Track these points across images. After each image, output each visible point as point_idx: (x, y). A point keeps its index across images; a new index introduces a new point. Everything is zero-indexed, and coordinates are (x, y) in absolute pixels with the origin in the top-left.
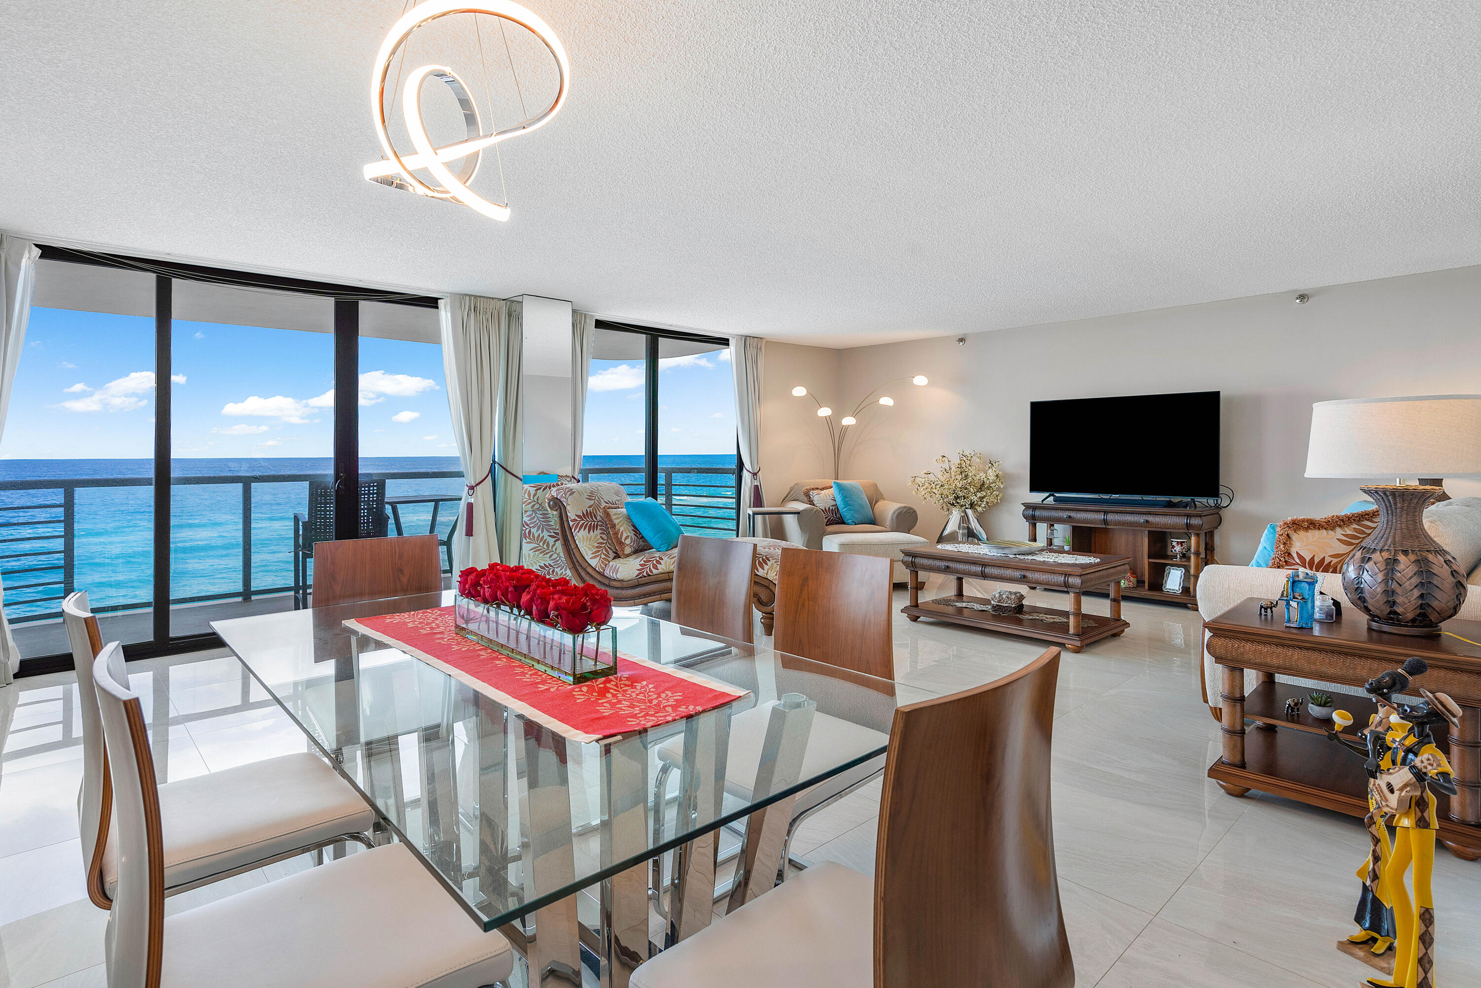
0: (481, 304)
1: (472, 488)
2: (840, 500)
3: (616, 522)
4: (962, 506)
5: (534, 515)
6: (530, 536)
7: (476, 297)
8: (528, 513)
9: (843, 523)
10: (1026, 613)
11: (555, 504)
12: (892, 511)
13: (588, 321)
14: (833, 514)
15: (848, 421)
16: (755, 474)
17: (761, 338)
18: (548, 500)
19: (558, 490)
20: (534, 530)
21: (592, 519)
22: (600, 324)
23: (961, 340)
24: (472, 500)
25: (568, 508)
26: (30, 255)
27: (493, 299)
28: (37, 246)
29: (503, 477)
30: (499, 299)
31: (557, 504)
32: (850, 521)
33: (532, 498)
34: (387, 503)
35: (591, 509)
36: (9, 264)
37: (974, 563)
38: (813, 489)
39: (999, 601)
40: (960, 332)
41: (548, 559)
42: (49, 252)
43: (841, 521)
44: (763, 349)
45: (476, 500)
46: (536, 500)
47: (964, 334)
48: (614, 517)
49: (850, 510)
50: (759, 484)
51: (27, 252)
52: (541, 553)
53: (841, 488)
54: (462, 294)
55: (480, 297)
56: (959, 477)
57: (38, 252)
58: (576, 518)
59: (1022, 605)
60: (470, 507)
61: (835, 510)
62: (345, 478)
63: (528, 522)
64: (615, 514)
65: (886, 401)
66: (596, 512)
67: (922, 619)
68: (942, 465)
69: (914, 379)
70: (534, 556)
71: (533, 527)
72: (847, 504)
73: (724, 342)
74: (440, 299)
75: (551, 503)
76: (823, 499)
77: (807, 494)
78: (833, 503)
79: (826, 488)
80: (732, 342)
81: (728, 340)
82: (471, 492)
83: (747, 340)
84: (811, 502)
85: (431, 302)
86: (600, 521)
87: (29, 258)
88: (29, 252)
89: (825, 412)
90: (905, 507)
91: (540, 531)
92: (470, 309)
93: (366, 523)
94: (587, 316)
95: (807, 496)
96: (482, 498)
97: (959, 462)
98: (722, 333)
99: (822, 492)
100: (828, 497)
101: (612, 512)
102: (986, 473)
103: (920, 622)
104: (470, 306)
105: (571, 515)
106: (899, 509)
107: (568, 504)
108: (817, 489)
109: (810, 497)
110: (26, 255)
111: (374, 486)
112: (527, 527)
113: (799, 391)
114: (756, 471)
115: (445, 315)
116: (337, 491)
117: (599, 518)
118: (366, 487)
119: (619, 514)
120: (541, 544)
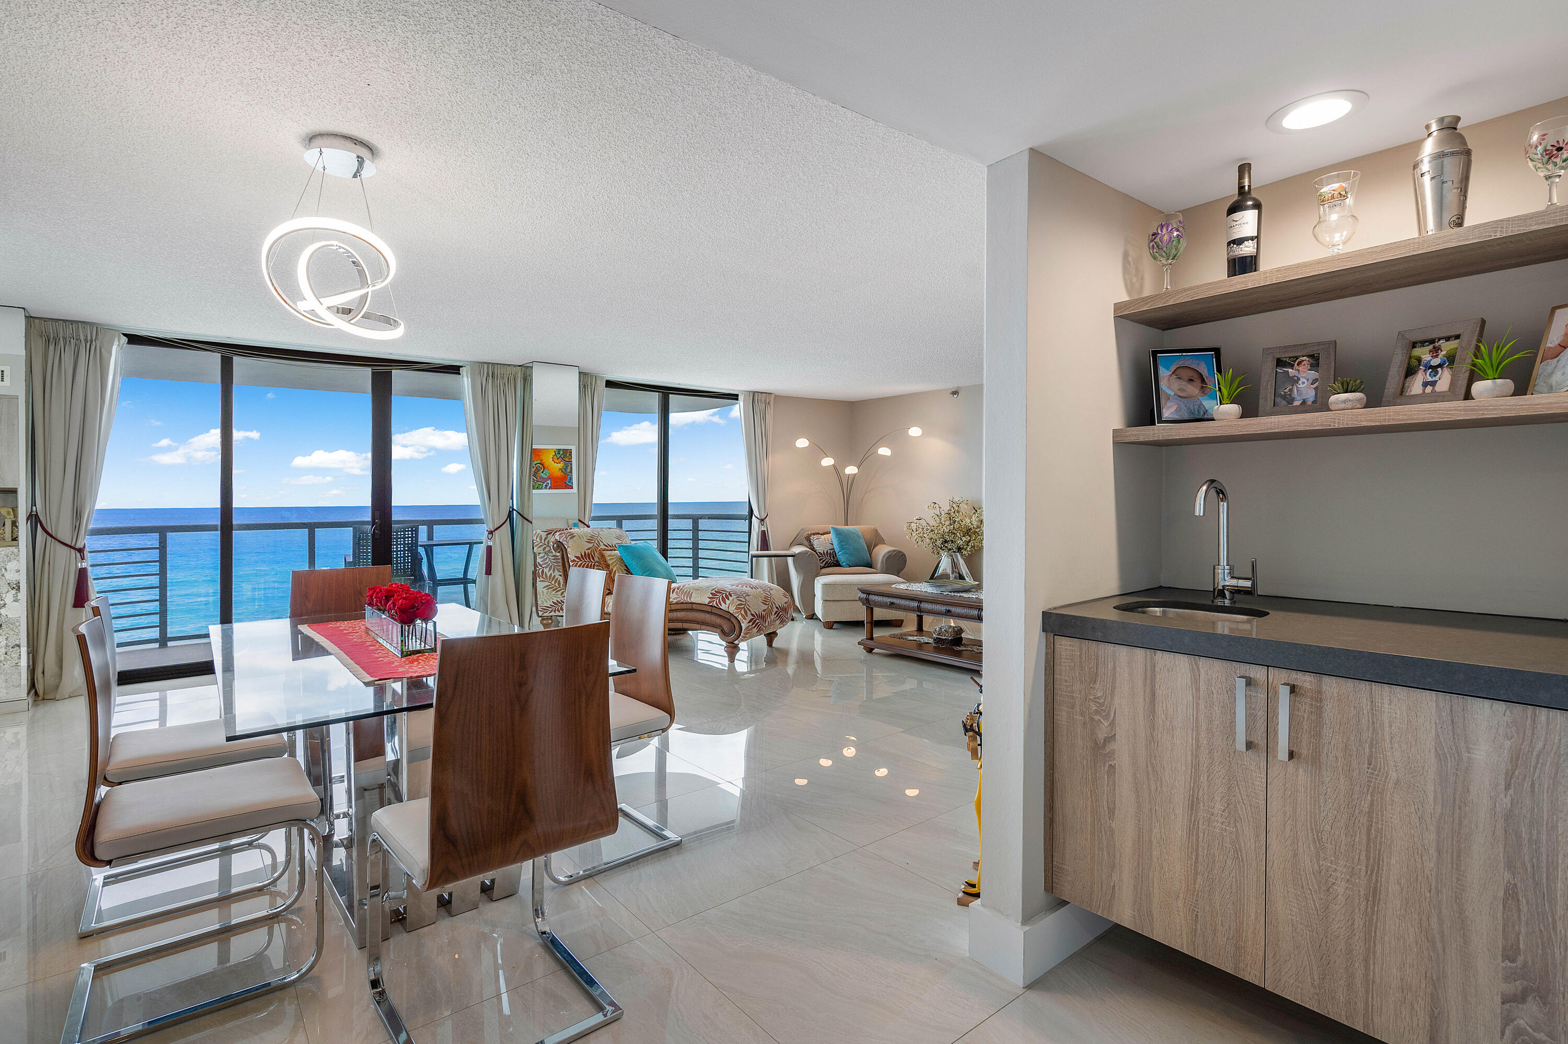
0: (498, 371)
1: (491, 533)
2: (836, 544)
3: (610, 562)
4: (950, 550)
5: (546, 556)
6: (543, 575)
7: (493, 364)
8: (541, 555)
9: (839, 565)
10: (965, 645)
11: (558, 546)
12: (883, 555)
13: (598, 382)
14: (830, 557)
15: (851, 470)
16: (762, 520)
17: (770, 393)
18: (553, 542)
19: (561, 534)
20: (546, 570)
21: (590, 560)
22: (610, 384)
23: (955, 393)
24: (490, 543)
25: (569, 550)
26: (119, 342)
27: (509, 365)
28: (125, 335)
29: (521, 522)
30: (515, 366)
31: (560, 546)
32: (844, 564)
33: (543, 541)
34: (421, 546)
35: (589, 551)
36: (103, 350)
37: (912, 599)
38: (814, 534)
39: (939, 634)
40: (952, 386)
41: (560, 596)
42: (134, 339)
43: (838, 564)
44: (772, 406)
45: (494, 543)
46: (546, 543)
47: (958, 387)
48: (608, 558)
49: (845, 553)
50: (765, 529)
51: (116, 340)
52: (553, 591)
53: (838, 533)
54: (480, 363)
55: (498, 364)
56: (947, 523)
57: (125, 339)
58: (575, 559)
59: (961, 638)
60: (489, 549)
61: (833, 554)
62: (380, 524)
63: (541, 563)
64: (609, 556)
65: (884, 451)
66: (594, 554)
67: (876, 650)
68: (935, 511)
69: (910, 430)
70: (547, 592)
71: (546, 567)
72: (842, 547)
73: (735, 397)
74: (462, 367)
75: (555, 546)
76: (822, 544)
77: (808, 539)
78: (831, 547)
79: (824, 534)
80: (741, 398)
81: (737, 395)
82: (490, 536)
83: (755, 396)
84: (812, 547)
85: (454, 370)
86: (597, 562)
87: (119, 345)
88: (119, 341)
89: (828, 462)
90: (894, 551)
91: (552, 571)
92: (488, 375)
93: (402, 563)
94: (597, 378)
95: (807, 540)
96: (502, 541)
97: (949, 508)
98: (733, 390)
99: (822, 537)
100: (827, 541)
101: (607, 553)
102: (971, 518)
103: (877, 654)
104: (488, 373)
105: (571, 557)
106: (889, 552)
107: (568, 547)
108: (818, 534)
109: (810, 541)
110: (116, 343)
111: (408, 531)
112: (540, 567)
113: (802, 443)
114: (763, 518)
115: (465, 381)
116: (374, 535)
117: (596, 559)
118: (402, 531)
119: (613, 556)
120: (553, 582)
